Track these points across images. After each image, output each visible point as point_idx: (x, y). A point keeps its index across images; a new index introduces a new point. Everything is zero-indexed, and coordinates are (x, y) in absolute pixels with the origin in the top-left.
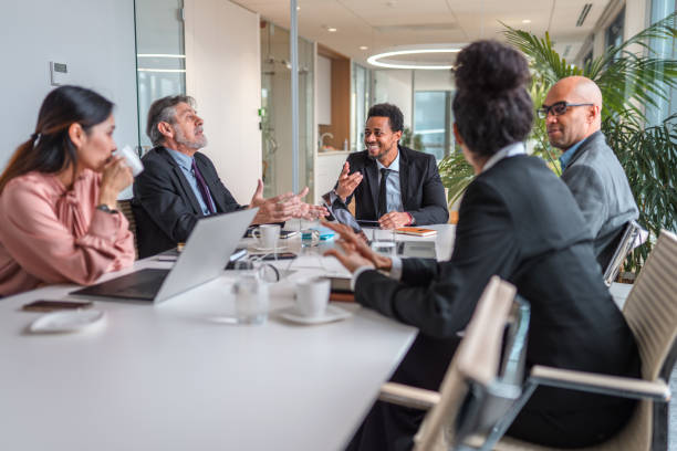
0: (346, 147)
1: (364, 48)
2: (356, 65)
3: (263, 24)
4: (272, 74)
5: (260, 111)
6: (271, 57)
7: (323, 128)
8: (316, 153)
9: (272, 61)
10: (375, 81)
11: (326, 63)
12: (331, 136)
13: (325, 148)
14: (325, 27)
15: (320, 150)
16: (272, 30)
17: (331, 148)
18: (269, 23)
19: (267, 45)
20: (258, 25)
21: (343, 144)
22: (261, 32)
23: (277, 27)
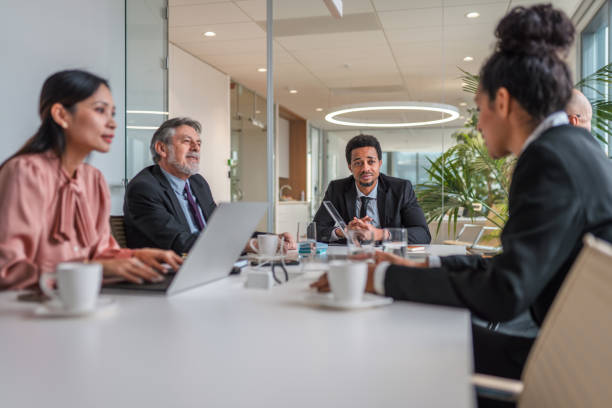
0: (303, 198)
1: (320, 110)
2: (312, 127)
3: (233, 85)
4: (240, 131)
5: (229, 161)
6: (239, 114)
7: (282, 181)
8: (278, 202)
9: (240, 118)
10: (328, 141)
11: (286, 123)
12: (290, 188)
13: (285, 198)
14: (287, 89)
15: (280, 200)
16: (241, 91)
17: (290, 198)
18: (238, 85)
19: (235, 104)
20: (229, 86)
21: (300, 195)
22: (231, 93)
23: (244, 88)
